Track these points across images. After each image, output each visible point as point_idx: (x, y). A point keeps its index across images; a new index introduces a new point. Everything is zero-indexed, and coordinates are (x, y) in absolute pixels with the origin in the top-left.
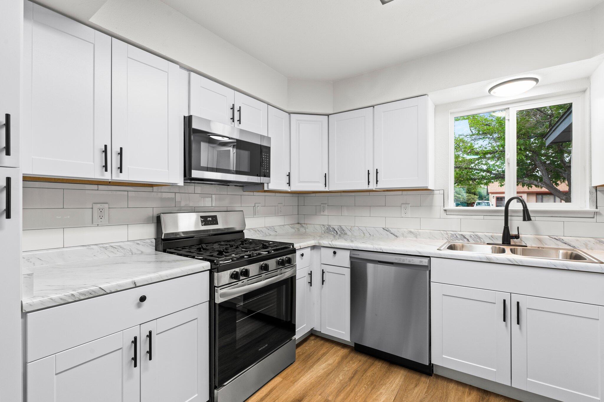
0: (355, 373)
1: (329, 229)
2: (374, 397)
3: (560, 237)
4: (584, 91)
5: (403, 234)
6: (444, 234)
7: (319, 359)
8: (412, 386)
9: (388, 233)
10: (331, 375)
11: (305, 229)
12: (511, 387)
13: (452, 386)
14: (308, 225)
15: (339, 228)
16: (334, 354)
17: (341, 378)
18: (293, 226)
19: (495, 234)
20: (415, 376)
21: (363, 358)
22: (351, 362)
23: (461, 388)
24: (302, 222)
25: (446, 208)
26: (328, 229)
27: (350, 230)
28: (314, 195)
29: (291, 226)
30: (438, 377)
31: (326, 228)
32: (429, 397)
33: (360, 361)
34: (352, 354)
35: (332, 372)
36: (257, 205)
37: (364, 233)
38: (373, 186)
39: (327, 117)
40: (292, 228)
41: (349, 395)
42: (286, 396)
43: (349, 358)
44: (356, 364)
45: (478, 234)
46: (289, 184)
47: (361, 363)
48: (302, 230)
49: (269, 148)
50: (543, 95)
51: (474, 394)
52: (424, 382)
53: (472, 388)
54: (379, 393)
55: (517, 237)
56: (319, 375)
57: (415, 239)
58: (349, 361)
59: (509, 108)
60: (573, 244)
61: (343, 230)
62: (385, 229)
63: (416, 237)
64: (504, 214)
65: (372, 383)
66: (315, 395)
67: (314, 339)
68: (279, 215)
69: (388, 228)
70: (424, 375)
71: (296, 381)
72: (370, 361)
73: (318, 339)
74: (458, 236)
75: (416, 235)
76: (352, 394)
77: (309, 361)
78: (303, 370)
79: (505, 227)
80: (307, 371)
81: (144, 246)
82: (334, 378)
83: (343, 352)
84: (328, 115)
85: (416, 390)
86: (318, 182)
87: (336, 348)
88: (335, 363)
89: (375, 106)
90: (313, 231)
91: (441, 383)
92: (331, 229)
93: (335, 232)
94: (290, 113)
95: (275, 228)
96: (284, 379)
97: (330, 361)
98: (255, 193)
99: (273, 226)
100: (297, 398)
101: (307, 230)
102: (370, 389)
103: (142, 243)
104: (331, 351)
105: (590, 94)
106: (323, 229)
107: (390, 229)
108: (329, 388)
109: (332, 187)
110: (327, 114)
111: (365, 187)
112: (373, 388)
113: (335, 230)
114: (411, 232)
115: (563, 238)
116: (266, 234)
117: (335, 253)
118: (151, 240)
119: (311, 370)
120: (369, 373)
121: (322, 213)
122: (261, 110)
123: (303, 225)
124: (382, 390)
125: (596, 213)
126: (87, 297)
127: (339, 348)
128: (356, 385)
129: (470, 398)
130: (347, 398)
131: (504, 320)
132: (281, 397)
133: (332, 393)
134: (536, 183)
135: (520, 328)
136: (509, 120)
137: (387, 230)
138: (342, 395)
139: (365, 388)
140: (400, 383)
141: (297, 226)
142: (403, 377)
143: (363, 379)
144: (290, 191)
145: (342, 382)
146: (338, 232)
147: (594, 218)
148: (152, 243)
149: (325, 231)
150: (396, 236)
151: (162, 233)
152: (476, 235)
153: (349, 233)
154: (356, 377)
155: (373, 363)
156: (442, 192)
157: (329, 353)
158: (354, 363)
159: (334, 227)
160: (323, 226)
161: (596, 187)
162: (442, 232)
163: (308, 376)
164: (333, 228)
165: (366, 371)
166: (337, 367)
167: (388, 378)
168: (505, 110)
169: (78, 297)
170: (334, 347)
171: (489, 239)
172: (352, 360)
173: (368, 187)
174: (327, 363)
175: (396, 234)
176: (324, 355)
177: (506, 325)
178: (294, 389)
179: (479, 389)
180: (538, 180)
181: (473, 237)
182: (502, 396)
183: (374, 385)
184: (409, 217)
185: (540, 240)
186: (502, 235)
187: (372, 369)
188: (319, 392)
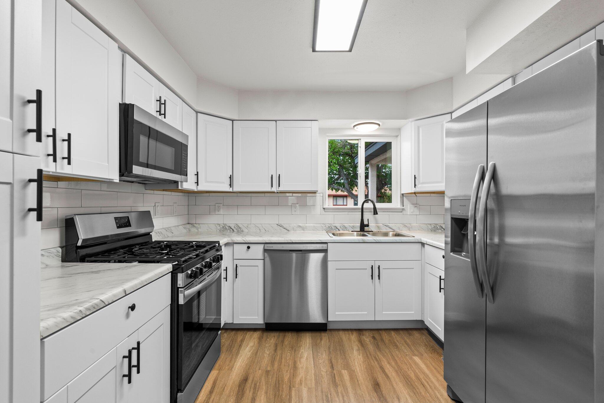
0: (276, 346)
1: (225, 228)
2: (299, 356)
3: (388, 224)
4: (397, 136)
5: (293, 228)
6: (323, 226)
7: (240, 346)
8: (319, 341)
9: (281, 228)
10: (259, 353)
11: (198, 229)
12: (375, 321)
13: (341, 333)
14: (201, 225)
15: (235, 227)
16: (251, 338)
17: (268, 353)
18: (185, 226)
19: (355, 224)
20: (317, 334)
21: (275, 334)
22: (268, 340)
23: (346, 332)
24: (193, 222)
25: (324, 207)
26: (223, 227)
27: (246, 227)
28: (208, 194)
29: (183, 226)
30: (331, 330)
31: (221, 227)
32: (332, 343)
33: (274, 337)
34: (265, 334)
35: (257, 351)
36: (157, 204)
37: (260, 230)
38: (274, 189)
39: (231, 122)
40: (185, 228)
41: (281, 361)
42: (232, 381)
43: (265, 337)
44: (273, 340)
45: (345, 225)
46: (197, 183)
47: (276, 338)
48: (194, 230)
49: (186, 146)
50: (378, 134)
51: (355, 334)
52: (325, 336)
53: (352, 330)
54: (300, 352)
55: (368, 226)
56: (248, 356)
57: (303, 231)
58: (266, 340)
59: (360, 139)
60: (394, 228)
61: (240, 228)
62: (278, 224)
63: (303, 230)
64: (361, 211)
65: (292, 348)
66: (256, 371)
67: (225, 332)
68: (174, 215)
69: (281, 224)
70: (322, 332)
71: (232, 368)
72: (281, 334)
73: (228, 331)
74: (333, 228)
75: (303, 228)
76: (283, 360)
77: (232, 350)
78: (232, 358)
79: (361, 219)
80: (236, 357)
81: (49, 257)
82: (262, 354)
83: (256, 335)
84: (233, 121)
85: (323, 342)
86: (223, 183)
87: (249, 334)
88: (256, 344)
89: (277, 121)
90: (207, 231)
91: (335, 333)
92: (227, 228)
93: (231, 230)
94: (197, 112)
95: (172, 229)
96: (220, 369)
97: (251, 344)
98: (156, 192)
99: (170, 227)
100: (242, 378)
101: (200, 230)
102: (293, 352)
103: (46, 254)
104: (247, 337)
105: (400, 139)
106: (219, 228)
107: (283, 225)
108: (263, 362)
109: (237, 188)
110: (232, 119)
111: (269, 189)
112: (295, 351)
113: (231, 228)
114: (300, 226)
115: (389, 225)
116: (164, 235)
117: (249, 248)
118: (56, 250)
119: (239, 355)
120: (286, 342)
121: (217, 213)
122: (178, 106)
123: (195, 225)
124: (302, 350)
125: (403, 209)
126: (92, 312)
127: (252, 333)
128: (282, 353)
129: (354, 336)
130: (281, 364)
131: (372, 279)
132: (228, 384)
133: (268, 365)
134: (341, 188)
135: (380, 282)
136: (360, 147)
137: (281, 225)
138: (276, 363)
139: (289, 353)
140: (311, 342)
141: (188, 226)
142: (310, 337)
143: (284, 348)
144: (196, 190)
145: (270, 355)
146: (234, 230)
147: (402, 212)
148: (58, 253)
149: (220, 230)
150: (288, 230)
151: (79, 239)
152: (344, 226)
153: (246, 230)
154: (278, 348)
155: (285, 335)
156: (321, 195)
157: (246, 339)
158: (271, 339)
159: (231, 225)
160: (219, 225)
161: (403, 194)
162: (322, 225)
163: (240, 360)
164: (229, 226)
165: (283, 342)
166: (259, 346)
167: (301, 341)
168: (358, 140)
169: (85, 313)
170: (247, 333)
171: (351, 228)
172: (267, 338)
173: (271, 189)
174: (249, 346)
175: (288, 228)
176: (242, 341)
177: (373, 282)
178: (234, 374)
179: (356, 330)
180: (342, 186)
181: (342, 227)
182: (368, 329)
183: (295, 348)
184: (298, 214)
185: (378, 227)
186: (360, 225)
187: (286, 339)
188: (257, 368)
